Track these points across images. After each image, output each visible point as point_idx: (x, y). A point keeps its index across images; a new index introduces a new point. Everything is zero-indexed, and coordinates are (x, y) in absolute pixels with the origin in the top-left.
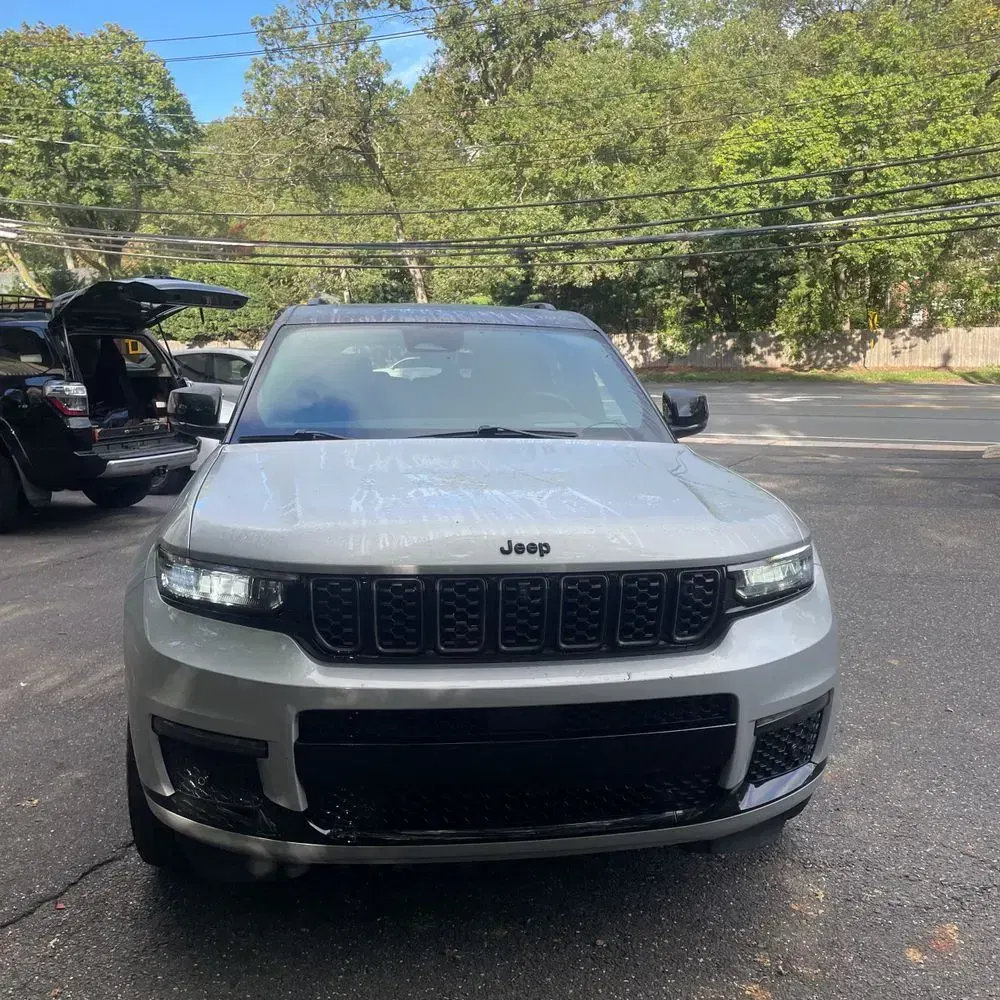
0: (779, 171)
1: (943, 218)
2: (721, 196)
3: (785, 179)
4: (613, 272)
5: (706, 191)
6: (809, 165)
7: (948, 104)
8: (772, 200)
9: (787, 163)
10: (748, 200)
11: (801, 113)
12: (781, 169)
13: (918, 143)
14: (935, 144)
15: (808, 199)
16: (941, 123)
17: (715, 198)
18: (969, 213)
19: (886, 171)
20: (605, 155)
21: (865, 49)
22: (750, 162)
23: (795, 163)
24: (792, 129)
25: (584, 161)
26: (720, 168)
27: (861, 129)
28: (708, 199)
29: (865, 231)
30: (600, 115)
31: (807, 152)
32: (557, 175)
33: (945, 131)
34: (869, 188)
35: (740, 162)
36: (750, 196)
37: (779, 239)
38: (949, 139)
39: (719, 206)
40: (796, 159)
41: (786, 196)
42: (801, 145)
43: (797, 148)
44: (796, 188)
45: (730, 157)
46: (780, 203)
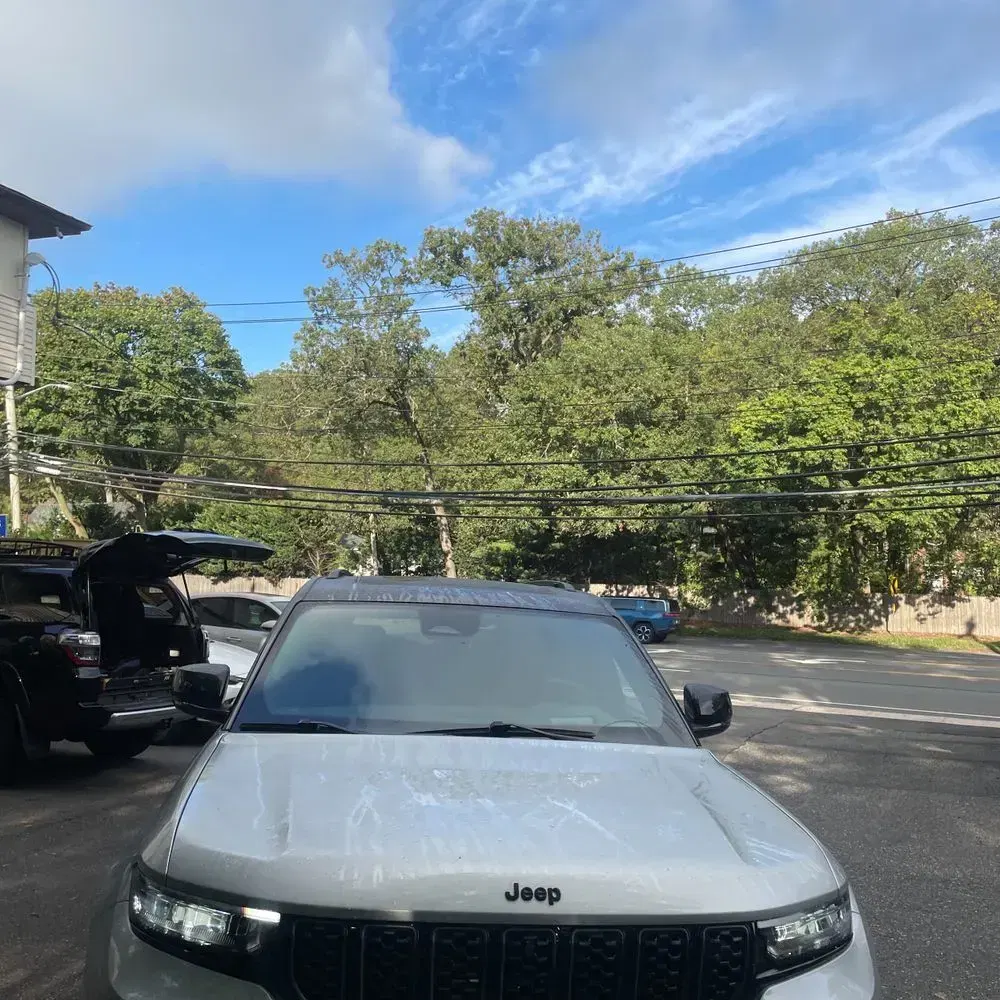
0: (796, 441)
1: (955, 492)
2: (740, 460)
3: (802, 450)
4: (635, 526)
5: (726, 457)
6: (825, 436)
7: (957, 387)
8: (790, 467)
9: (802, 432)
10: (766, 466)
11: (814, 388)
12: (797, 439)
13: (929, 421)
14: (945, 423)
15: (825, 467)
16: (950, 405)
17: (733, 462)
18: (981, 490)
19: (899, 446)
20: (627, 418)
21: (873, 335)
22: (766, 431)
23: (810, 434)
24: (807, 403)
25: (606, 422)
26: (738, 436)
27: (871, 405)
28: (727, 463)
29: (881, 501)
30: (622, 382)
31: (823, 424)
32: (580, 435)
33: (954, 412)
34: (883, 460)
35: (756, 430)
36: (768, 462)
37: (801, 505)
38: (958, 419)
39: (737, 470)
40: (811, 430)
41: (803, 464)
42: (816, 416)
43: (814, 421)
44: (813, 456)
45: (748, 425)
46: (798, 471)
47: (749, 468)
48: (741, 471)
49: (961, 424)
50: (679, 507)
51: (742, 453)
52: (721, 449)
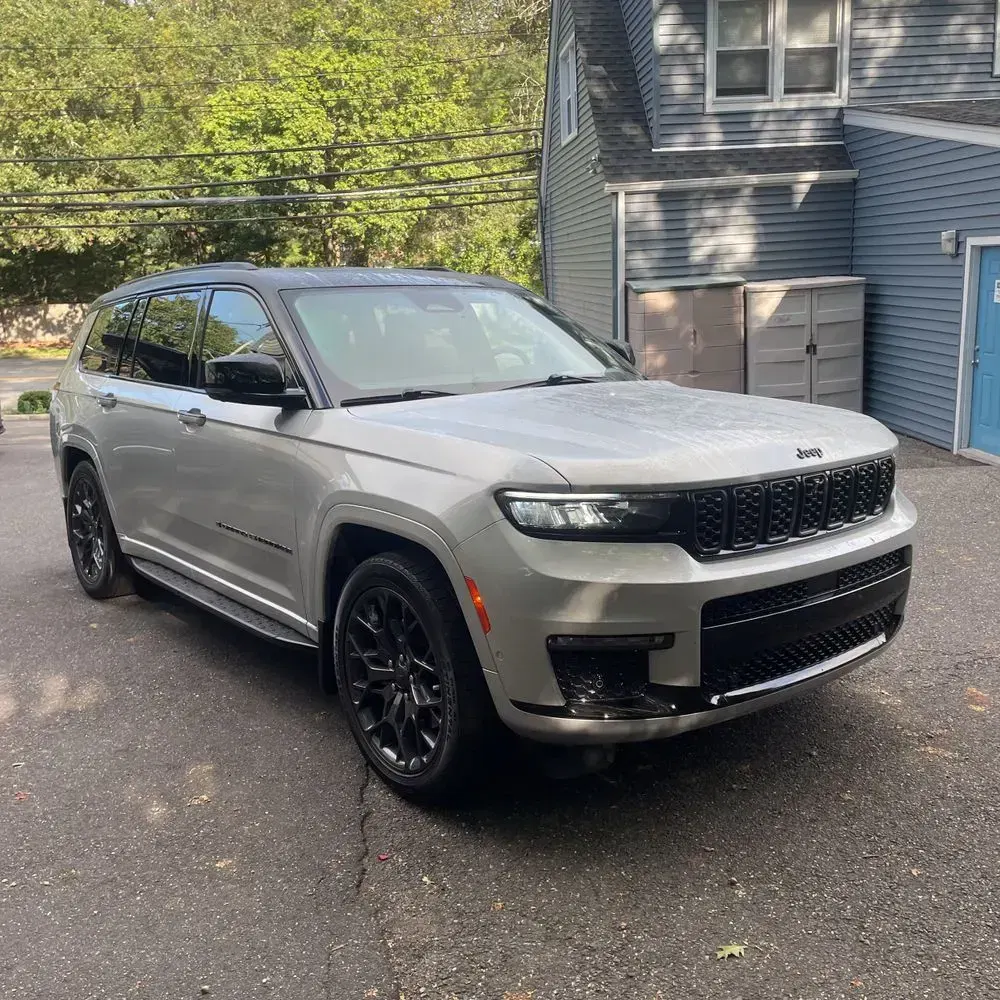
0: (274, 141)
1: (421, 194)
2: (218, 162)
3: (281, 151)
4: (108, 237)
5: (201, 156)
6: (301, 137)
7: (416, 87)
8: (269, 169)
9: (278, 131)
10: (245, 167)
11: (284, 83)
12: (274, 138)
13: (394, 123)
14: (409, 125)
15: (303, 170)
16: (412, 107)
17: (209, 163)
18: (442, 192)
19: (370, 149)
20: (82, 109)
21: (336, 26)
22: (243, 127)
23: (287, 134)
24: (280, 100)
25: (56, 114)
26: (212, 133)
27: (343, 104)
28: (203, 164)
29: (358, 205)
30: (66, 64)
31: (297, 123)
32: (26, 129)
33: (417, 113)
34: (355, 163)
35: (231, 128)
36: (246, 163)
37: (280, 208)
38: (421, 121)
39: (216, 171)
40: (287, 129)
41: (283, 165)
42: (290, 115)
43: (287, 119)
44: (293, 158)
45: (222, 122)
46: (278, 172)
47: (229, 171)
48: (220, 173)
49: (423, 125)
50: (155, 213)
51: (217, 154)
52: (194, 148)
